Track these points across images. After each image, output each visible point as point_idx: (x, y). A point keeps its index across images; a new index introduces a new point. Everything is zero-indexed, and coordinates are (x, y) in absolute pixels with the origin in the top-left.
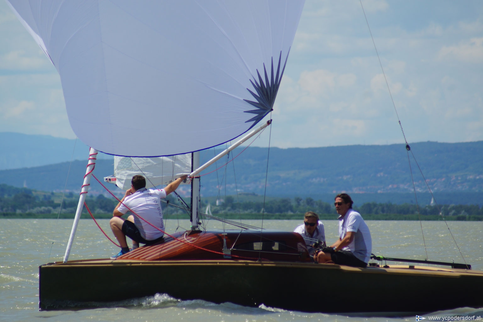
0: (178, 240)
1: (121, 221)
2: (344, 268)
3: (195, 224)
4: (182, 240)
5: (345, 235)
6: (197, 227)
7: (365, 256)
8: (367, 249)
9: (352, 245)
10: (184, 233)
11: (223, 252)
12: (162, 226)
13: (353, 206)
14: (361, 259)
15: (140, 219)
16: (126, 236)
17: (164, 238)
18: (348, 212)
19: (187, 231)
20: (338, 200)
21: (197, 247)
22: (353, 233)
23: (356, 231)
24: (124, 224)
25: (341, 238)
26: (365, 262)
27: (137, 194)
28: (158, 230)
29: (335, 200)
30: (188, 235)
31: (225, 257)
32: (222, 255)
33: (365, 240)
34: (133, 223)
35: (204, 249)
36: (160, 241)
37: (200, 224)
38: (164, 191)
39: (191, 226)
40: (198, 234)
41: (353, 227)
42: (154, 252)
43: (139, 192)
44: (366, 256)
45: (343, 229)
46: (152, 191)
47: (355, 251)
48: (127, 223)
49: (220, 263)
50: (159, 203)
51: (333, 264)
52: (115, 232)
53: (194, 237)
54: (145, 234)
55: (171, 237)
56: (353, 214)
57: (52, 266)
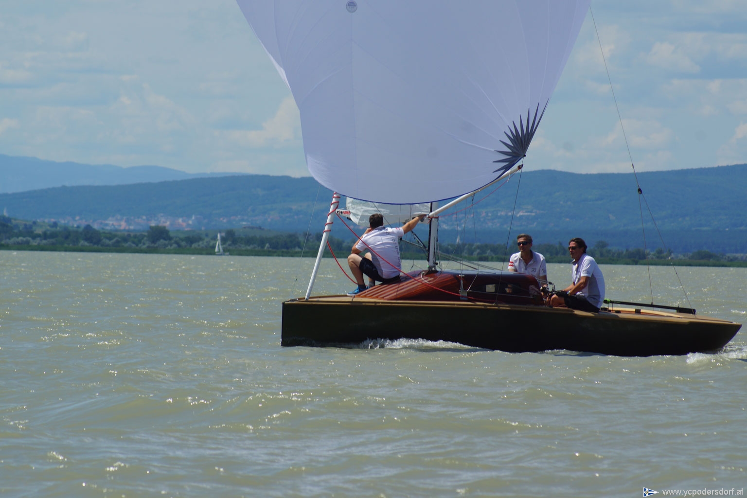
0: (416, 280)
1: (360, 259)
2: (577, 312)
3: (432, 264)
4: (419, 280)
5: (579, 280)
6: (434, 267)
7: (598, 302)
8: (601, 294)
9: (586, 290)
10: (421, 273)
11: (459, 294)
12: (399, 265)
13: (588, 249)
14: (594, 305)
15: (378, 257)
16: (364, 274)
17: (401, 276)
18: (582, 257)
19: (423, 271)
20: (573, 244)
21: (434, 287)
22: (587, 278)
23: (590, 276)
24: (362, 261)
25: (574, 283)
26: (598, 307)
27: (375, 232)
28: (396, 269)
29: (569, 244)
30: (425, 275)
31: (461, 298)
32: (459, 296)
33: (598, 285)
34: (370, 261)
35: (442, 290)
36: (397, 280)
37: (437, 264)
38: (401, 229)
39: (428, 266)
40: (435, 274)
41: (588, 271)
42: (392, 291)
43: (378, 230)
44: (600, 301)
45: (577, 274)
46: (390, 230)
47: (589, 296)
48: (365, 260)
49: (457, 305)
50: (397, 241)
51: (566, 308)
52: (352, 269)
53: (431, 278)
54: (383, 272)
55: (408, 276)
56: (587, 259)
57: (295, 302)
